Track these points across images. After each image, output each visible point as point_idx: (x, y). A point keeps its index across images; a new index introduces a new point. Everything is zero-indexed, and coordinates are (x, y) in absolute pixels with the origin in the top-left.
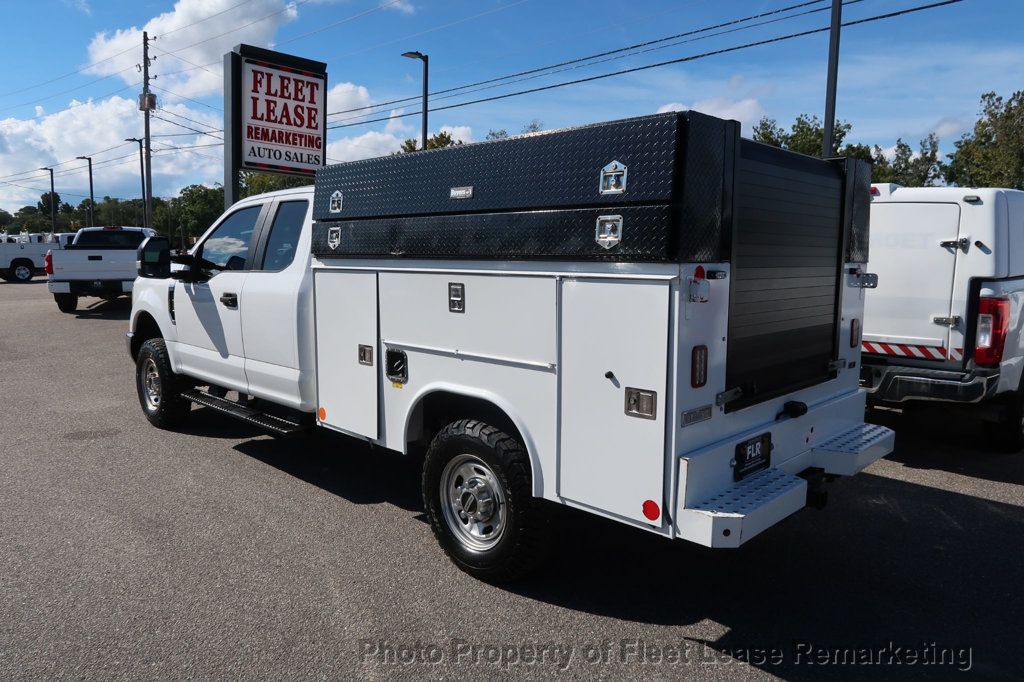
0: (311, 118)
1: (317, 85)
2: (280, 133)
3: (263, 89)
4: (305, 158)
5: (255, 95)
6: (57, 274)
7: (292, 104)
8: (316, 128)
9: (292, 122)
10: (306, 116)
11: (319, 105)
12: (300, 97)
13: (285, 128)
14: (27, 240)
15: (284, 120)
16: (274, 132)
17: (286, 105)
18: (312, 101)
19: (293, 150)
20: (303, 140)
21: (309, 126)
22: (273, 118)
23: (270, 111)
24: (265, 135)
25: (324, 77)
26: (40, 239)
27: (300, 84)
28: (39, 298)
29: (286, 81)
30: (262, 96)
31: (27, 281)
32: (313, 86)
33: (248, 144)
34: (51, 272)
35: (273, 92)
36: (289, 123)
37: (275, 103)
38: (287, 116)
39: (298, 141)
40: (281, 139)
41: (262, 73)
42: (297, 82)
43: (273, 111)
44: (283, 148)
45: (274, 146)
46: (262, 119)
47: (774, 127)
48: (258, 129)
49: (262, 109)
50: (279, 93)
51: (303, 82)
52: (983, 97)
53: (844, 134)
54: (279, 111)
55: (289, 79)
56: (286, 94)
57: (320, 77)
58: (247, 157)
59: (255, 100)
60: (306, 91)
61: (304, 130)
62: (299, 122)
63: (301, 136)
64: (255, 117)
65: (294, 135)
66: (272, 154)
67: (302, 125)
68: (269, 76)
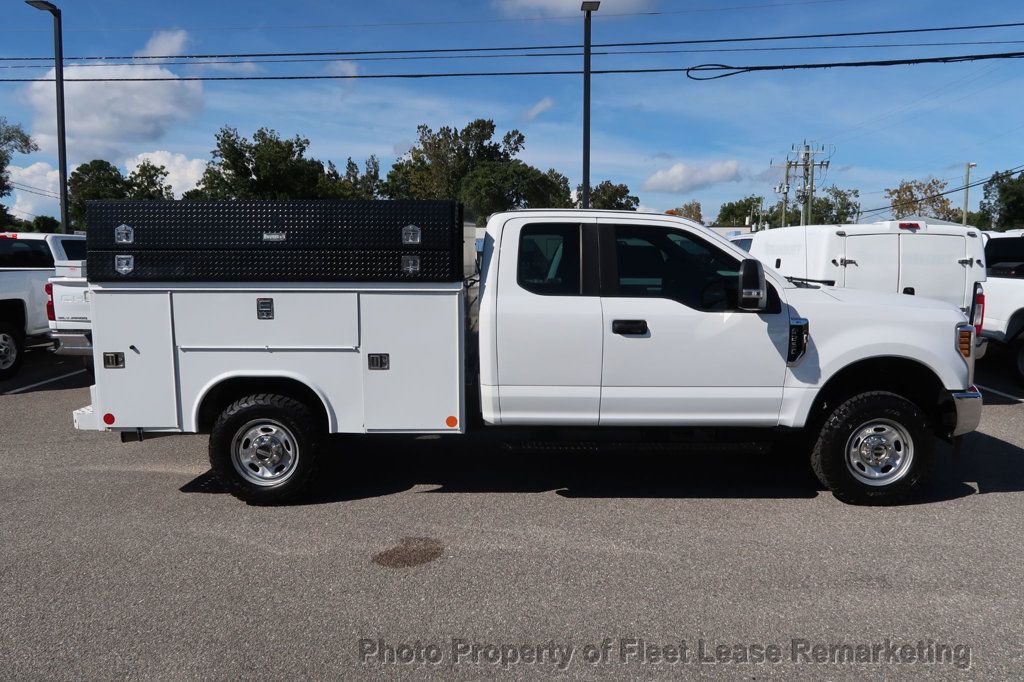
47: (238, 137)
52: (419, 128)
53: (304, 148)
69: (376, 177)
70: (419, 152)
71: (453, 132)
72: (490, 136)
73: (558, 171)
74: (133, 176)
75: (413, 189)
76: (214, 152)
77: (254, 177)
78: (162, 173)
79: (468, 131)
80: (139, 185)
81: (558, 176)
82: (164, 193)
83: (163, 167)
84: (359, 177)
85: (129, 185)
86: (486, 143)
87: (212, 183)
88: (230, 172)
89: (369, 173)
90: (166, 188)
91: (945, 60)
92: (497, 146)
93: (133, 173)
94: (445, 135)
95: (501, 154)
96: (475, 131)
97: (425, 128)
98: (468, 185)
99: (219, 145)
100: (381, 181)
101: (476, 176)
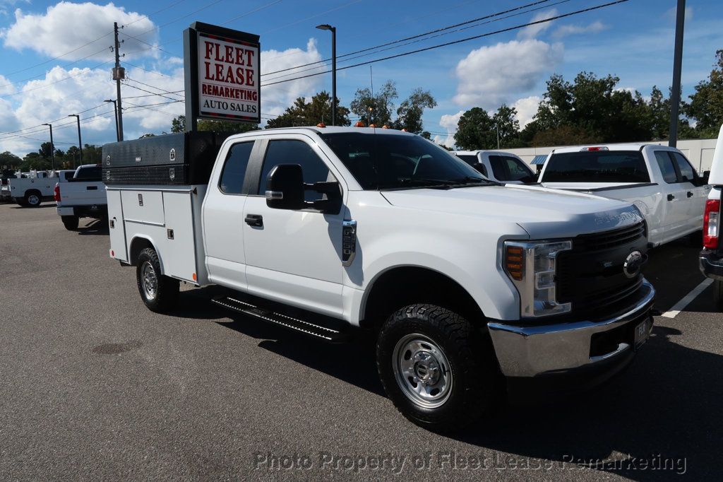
0: (249, 78)
1: (253, 52)
2: (226, 89)
3: (213, 56)
4: (245, 108)
5: (207, 60)
6: (64, 202)
7: (234, 67)
8: (253, 85)
9: (235, 80)
10: (245, 76)
11: (254, 68)
12: (241, 62)
13: (230, 85)
14: (35, 176)
15: (229, 79)
16: (222, 88)
17: (230, 68)
18: (249, 65)
19: (236, 102)
20: (243, 94)
21: (248, 84)
22: (221, 78)
23: (218, 72)
24: (216, 91)
25: (258, 46)
26: (45, 175)
27: (240, 52)
28: (48, 220)
29: (230, 50)
30: (213, 61)
31: (37, 206)
32: (250, 53)
33: (203, 98)
34: (59, 199)
35: (220, 58)
36: (233, 82)
37: (222, 66)
38: (232, 76)
39: (240, 96)
40: (227, 93)
41: (212, 44)
42: (238, 50)
43: (221, 73)
44: (229, 101)
45: (222, 99)
46: (213, 79)
48: (210, 86)
49: (213, 71)
50: (225, 59)
51: (242, 50)
53: (614, 84)
54: (225, 73)
55: (232, 48)
56: (230, 60)
57: (255, 46)
58: (203, 109)
59: (208, 64)
60: (245, 57)
61: (244, 87)
62: (240, 80)
63: (242, 91)
64: (208, 77)
65: (237, 90)
66: (221, 105)
67: (242, 83)
68: (218, 46)
70: (718, 73)
74: (495, 116)
76: (545, 94)
77: (573, 109)
78: (513, 112)
80: (498, 122)
82: (514, 125)
84: (662, 101)
85: (492, 122)
87: (543, 116)
88: (556, 107)
90: (515, 122)
99: (548, 89)
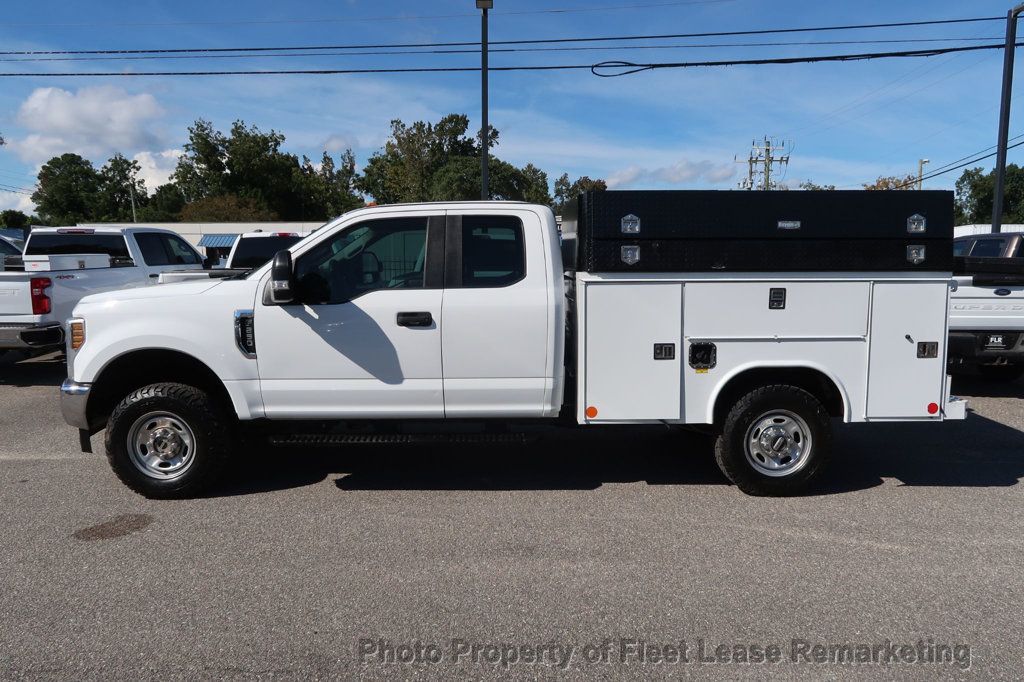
47: (212, 131)
52: (392, 123)
53: (279, 143)
69: (351, 172)
70: (393, 146)
71: (427, 126)
72: (464, 131)
73: (536, 166)
74: (105, 170)
75: (387, 184)
76: (187, 146)
77: (228, 171)
78: (134, 167)
79: (442, 125)
80: (111, 180)
81: (535, 171)
82: (137, 187)
83: (136, 162)
84: (335, 171)
85: (102, 179)
86: (460, 138)
87: (185, 177)
88: (204, 166)
89: (345, 167)
90: (139, 182)
91: (843, 58)
92: (471, 141)
93: (105, 167)
94: (418, 129)
95: (475, 149)
96: (449, 126)
97: (398, 122)
98: (439, 181)
99: (191, 139)
100: (357, 175)
101: (447, 171)
